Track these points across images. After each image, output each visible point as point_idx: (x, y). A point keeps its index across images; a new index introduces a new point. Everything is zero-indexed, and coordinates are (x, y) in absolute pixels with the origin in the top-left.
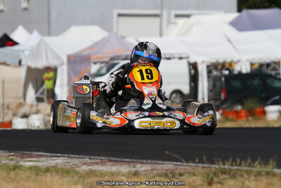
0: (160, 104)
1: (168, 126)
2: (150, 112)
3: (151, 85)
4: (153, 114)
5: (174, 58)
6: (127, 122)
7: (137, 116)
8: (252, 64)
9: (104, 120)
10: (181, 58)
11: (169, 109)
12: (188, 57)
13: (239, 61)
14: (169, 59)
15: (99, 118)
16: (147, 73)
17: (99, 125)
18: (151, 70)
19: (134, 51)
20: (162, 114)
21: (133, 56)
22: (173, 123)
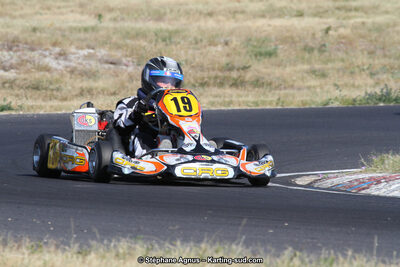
0: (206, 145)
1: (219, 174)
2: (194, 155)
3: (190, 119)
4: (198, 158)
6: (166, 167)
7: (178, 160)
9: (133, 165)
11: (217, 152)
15: (126, 162)
16: (183, 102)
17: (126, 171)
18: (188, 99)
19: (148, 71)
20: (210, 158)
21: (147, 78)
22: (224, 171)
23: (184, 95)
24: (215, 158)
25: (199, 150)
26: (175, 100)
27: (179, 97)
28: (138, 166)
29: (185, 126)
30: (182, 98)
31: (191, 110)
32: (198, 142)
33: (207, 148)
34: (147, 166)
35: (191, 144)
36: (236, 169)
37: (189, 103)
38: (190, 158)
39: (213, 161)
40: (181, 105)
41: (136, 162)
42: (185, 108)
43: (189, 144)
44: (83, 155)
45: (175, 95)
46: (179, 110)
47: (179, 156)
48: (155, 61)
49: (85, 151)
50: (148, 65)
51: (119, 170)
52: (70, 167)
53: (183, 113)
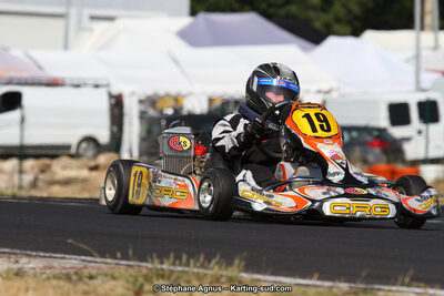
0: (357, 174)
1: (378, 213)
2: (344, 188)
3: (331, 141)
5: (85, 85)
6: (310, 203)
7: (325, 193)
8: (211, 101)
10: (97, 86)
11: (372, 184)
12: (108, 85)
13: (190, 94)
14: (78, 86)
15: (256, 195)
16: (319, 120)
17: (258, 207)
18: (324, 116)
19: (256, 79)
20: (366, 192)
21: (255, 88)
22: (384, 208)
23: (318, 111)
24: (372, 191)
25: (349, 181)
26: (307, 116)
27: (312, 113)
28: (273, 201)
29: (325, 150)
30: (317, 115)
31: (329, 130)
32: (346, 170)
33: (359, 178)
34: (285, 202)
35: (338, 174)
36: (398, 205)
37: (326, 120)
38: (341, 191)
39: (370, 196)
40: (317, 123)
41: (270, 196)
42: (322, 127)
43: (336, 173)
44: (185, 186)
45: (307, 111)
47: (325, 188)
48: (265, 67)
49: (187, 180)
50: (255, 72)
51: (246, 206)
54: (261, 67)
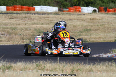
0: (71, 45)
1: (75, 53)
3: (67, 38)
6: (60, 52)
9: (51, 51)
11: (74, 47)
15: (49, 50)
16: (65, 34)
17: (49, 53)
18: (66, 33)
19: (56, 26)
21: (55, 28)
22: (77, 52)
23: (65, 32)
24: (74, 49)
25: (69, 47)
26: (63, 33)
27: (64, 32)
28: (53, 52)
29: (66, 40)
30: (65, 33)
31: (67, 36)
32: (69, 44)
34: (55, 51)
36: (80, 52)
37: (67, 34)
38: (67, 49)
39: (73, 50)
40: (65, 35)
41: (52, 51)
42: (66, 35)
43: (67, 45)
44: (37, 49)
45: (63, 32)
46: (64, 36)
47: (64, 49)
48: (57, 23)
49: (38, 48)
50: (55, 24)
51: (47, 53)
52: (34, 52)
53: (65, 37)
54: (56, 23)
